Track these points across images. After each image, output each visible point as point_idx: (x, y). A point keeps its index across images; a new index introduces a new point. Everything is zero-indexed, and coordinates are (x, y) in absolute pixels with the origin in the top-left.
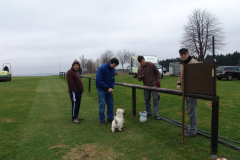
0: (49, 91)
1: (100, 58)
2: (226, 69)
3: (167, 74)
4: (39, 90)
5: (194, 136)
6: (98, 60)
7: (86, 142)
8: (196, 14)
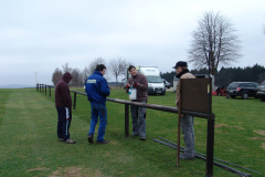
0: (23, 107)
1: (88, 67)
2: (240, 85)
3: (171, 89)
4: (10, 105)
5: (191, 159)
6: (86, 70)
7: (69, 165)
8: (208, 18)
